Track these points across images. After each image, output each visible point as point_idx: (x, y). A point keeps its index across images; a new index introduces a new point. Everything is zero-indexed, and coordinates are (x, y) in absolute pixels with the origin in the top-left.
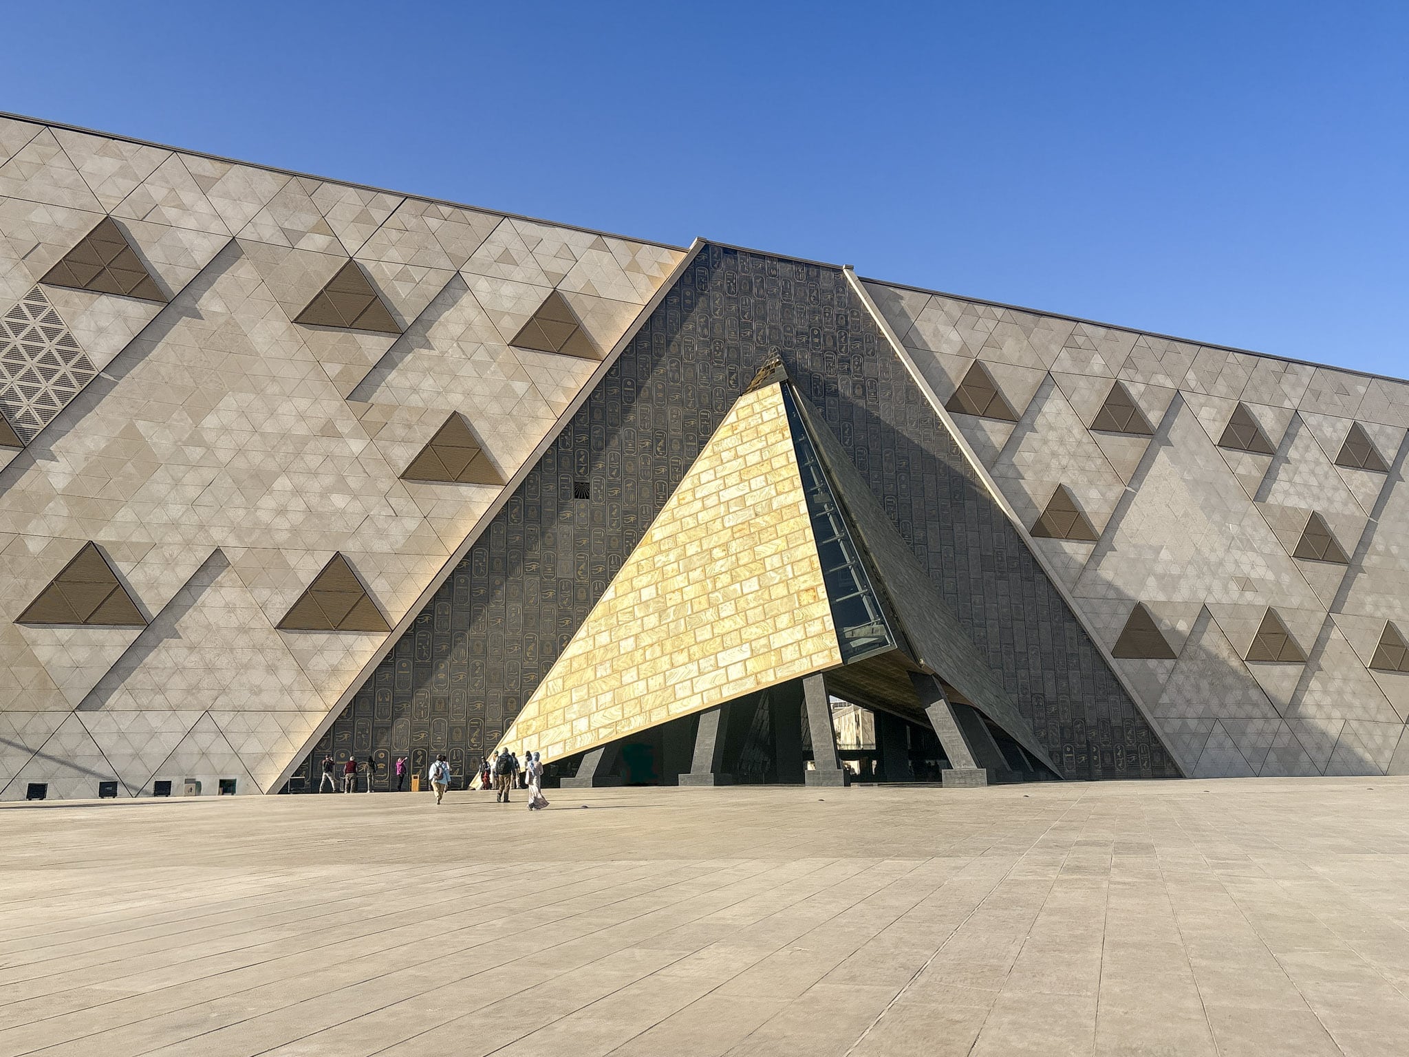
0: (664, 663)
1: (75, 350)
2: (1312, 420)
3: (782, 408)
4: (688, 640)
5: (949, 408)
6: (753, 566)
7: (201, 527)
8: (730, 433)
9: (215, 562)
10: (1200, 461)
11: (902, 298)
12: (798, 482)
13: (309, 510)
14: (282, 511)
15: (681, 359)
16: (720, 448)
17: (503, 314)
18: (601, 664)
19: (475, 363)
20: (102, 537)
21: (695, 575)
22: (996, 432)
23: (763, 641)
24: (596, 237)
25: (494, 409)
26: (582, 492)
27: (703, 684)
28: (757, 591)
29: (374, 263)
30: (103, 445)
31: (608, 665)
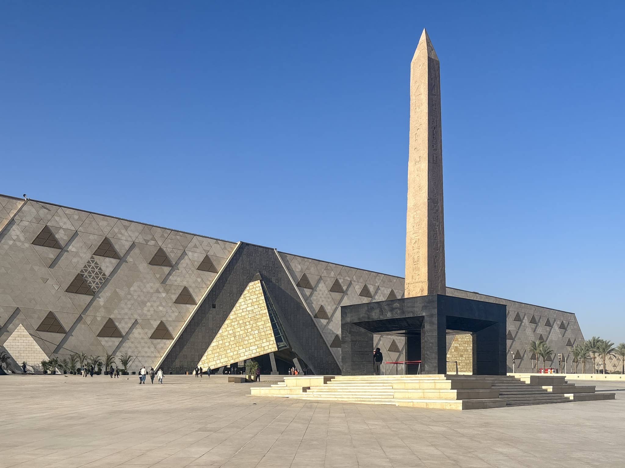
0: (237, 349)
1: (102, 271)
2: (382, 289)
3: (261, 287)
4: (242, 344)
5: (297, 286)
6: (256, 327)
7: (132, 314)
8: (248, 293)
9: (136, 322)
10: (355, 299)
11: (287, 256)
12: (266, 308)
13: (154, 310)
14: (149, 311)
15: (237, 273)
16: (246, 296)
17: (195, 261)
18: (221, 348)
19: (189, 274)
20: (112, 317)
21: (243, 328)
22: (307, 292)
23: (260, 345)
24: (216, 240)
25: (194, 285)
26: (214, 307)
27: (246, 354)
28: (258, 333)
29: (165, 248)
30: (110, 295)
31: (223, 348)
